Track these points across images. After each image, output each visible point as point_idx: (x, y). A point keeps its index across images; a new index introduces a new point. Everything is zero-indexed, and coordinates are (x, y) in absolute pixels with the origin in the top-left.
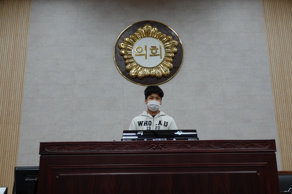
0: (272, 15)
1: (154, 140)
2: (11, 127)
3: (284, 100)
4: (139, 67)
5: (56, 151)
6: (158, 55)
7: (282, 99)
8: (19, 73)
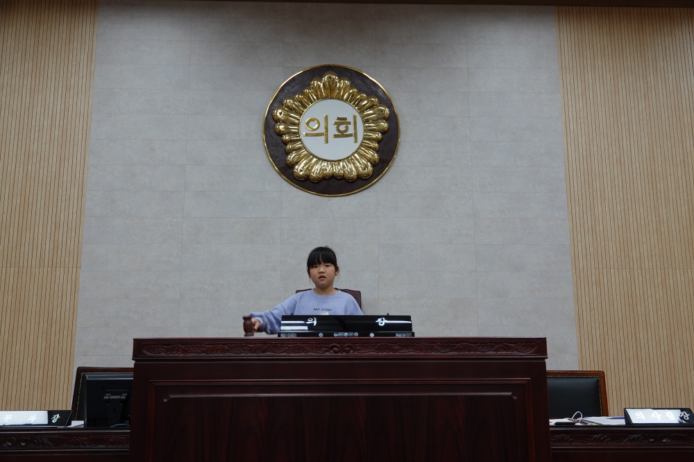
0: (574, 59)
1: (336, 335)
2: (62, 274)
4: (312, 159)
5: (163, 354)
6: (351, 135)
7: (586, 226)
8: (74, 167)
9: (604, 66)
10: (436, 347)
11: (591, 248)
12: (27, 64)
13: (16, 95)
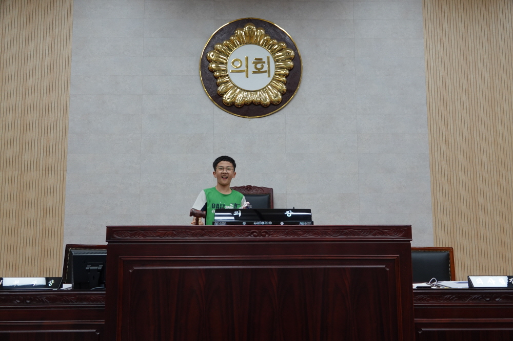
1: (255, 224)
2: (53, 176)
3: (444, 141)
4: (236, 90)
5: (128, 237)
6: (265, 72)
7: (441, 140)
8: (60, 96)
9: (457, 17)
10: (329, 233)
11: (445, 156)
12: (22, 19)
13: (15, 42)
